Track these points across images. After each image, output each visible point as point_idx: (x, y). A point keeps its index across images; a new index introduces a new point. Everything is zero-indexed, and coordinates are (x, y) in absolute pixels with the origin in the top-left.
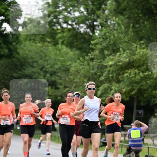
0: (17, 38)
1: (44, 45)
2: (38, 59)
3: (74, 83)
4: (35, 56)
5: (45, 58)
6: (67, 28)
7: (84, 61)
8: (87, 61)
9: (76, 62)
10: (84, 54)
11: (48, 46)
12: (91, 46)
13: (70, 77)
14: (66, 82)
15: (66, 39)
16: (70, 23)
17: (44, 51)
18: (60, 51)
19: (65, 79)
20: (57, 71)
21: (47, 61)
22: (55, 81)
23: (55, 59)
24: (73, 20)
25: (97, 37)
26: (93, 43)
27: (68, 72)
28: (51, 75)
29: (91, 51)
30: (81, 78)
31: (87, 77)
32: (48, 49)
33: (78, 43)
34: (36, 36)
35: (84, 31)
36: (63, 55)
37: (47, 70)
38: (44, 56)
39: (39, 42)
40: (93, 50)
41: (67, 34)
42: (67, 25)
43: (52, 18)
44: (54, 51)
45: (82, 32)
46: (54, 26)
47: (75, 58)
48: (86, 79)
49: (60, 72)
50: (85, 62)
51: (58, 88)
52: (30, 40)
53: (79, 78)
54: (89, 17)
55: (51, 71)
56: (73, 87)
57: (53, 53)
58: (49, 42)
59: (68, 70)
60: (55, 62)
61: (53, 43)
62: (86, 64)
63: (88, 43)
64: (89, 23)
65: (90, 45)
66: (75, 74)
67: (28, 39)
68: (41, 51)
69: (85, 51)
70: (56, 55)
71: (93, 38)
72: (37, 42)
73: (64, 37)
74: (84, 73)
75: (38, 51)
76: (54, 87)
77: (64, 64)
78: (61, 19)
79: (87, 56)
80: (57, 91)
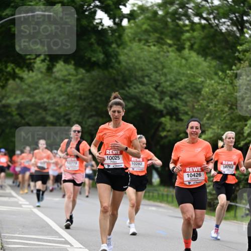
0: (120, 36)
1: (161, 49)
2: (151, 71)
3: (207, 113)
4: (147, 67)
5: (162, 70)
6: (200, 23)
7: (225, 78)
8: (229, 78)
9: (212, 79)
10: (225, 67)
11: (168, 52)
12: (237, 54)
13: (201, 102)
14: (195, 111)
15: (198, 41)
16: (205, 15)
17: (162, 59)
18: (186, 60)
19: (193, 106)
20: (180, 92)
21: (165, 75)
22: (177, 108)
23: (179, 73)
24: (211, 11)
25: (247, 40)
26: (240, 50)
27: (198, 94)
28: (171, 98)
29: (236, 62)
30: (218, 105)
31: (228, 104)
32: (167, 56)
33: (217, 49)
34: (149, 35)
35: (226, 29)
36: (192, 66)
37: (165, 90)
38: (161, 68)
39: (154, 45)
40: (240, 60)
41: (200, 33)
42: (200, 19)
43: (177, 6)
44: (177, 59)
45: (224, 30)
46: (180, 19)
47: (211, 72)
48: (227, 106)
49: (185, 93)
50: (226, 80)
51: (182, 120)
52: (140, 40)
53: (215, 104)
54: (237, 7)
55: (171, 91)
56: (205, 119)
57: (175, 63)
58: (170, 46)
59: (199, 91)
60: (178, 77)
61: (176, 47)
62: (228, 83)
63: (232, 50)
64: (236, 17)
65: (235, 53)
66: (209, 99)
67: (137, 39)
68: (157, 59)
69: (227, 62)
70: (181, 66)
71: (240, 42)
72: (151, 44)
73: (194, 37)
74: (224, 97)
75: (152, 59)
76: (174, 117)
77: (193, 81)
78: (191, 9)
79: (231, 69)
80: (180, 123)
